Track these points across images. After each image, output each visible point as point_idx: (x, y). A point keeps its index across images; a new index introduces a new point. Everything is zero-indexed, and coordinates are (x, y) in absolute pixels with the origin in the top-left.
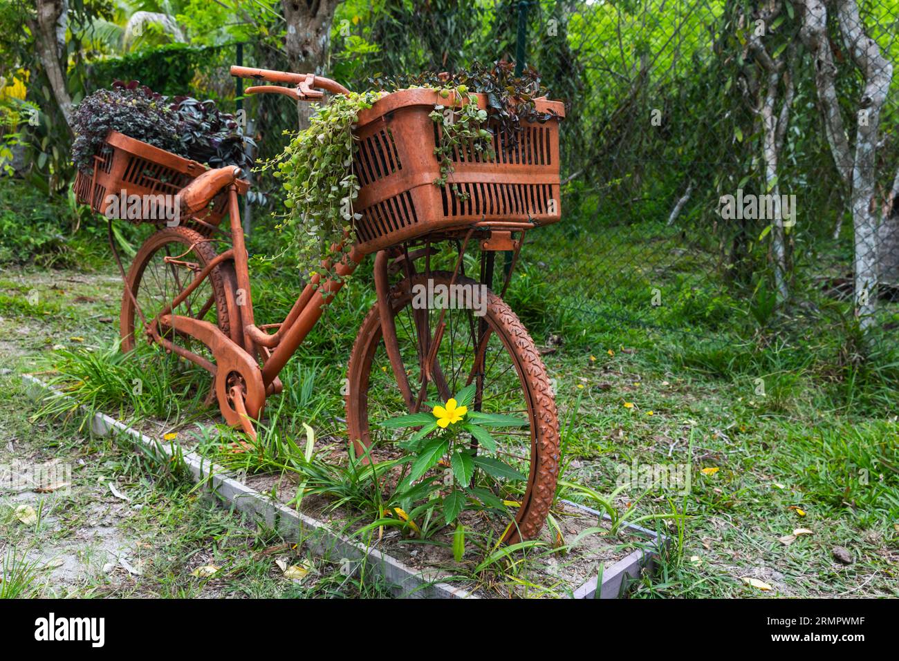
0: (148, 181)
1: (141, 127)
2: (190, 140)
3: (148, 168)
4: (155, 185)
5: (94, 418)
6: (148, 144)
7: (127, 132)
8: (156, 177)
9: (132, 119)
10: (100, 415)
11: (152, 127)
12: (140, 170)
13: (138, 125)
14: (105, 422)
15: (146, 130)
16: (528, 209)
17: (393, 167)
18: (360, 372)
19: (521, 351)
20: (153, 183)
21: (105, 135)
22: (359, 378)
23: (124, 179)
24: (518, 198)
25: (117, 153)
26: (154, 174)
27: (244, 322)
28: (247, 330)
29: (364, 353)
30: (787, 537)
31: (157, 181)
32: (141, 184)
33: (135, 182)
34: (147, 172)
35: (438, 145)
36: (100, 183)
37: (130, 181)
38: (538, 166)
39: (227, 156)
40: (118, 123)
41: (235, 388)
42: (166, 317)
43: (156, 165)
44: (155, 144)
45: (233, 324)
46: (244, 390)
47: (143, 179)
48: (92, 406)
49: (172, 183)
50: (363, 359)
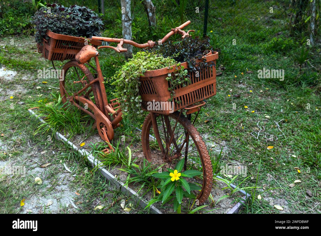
0: (64, 47)
1: (59, 28)
2: (78, 28)
3: (64, 43)
4: (67, 48)
5: (56, 134)
6: (63, 35)
7: (54, 31)
8: (67, 45)
9: (55, 25)
10: (57, 133)
11: (63, 27)
12: (61, 43)
13: (58, 27)
14: (59, 137)
15: (61, 29)
16: (203, 96)
17: (153, 92)
18: (146, 132)
19: (200, 148)
20: (66, 47)
21: (46, 32)
22: (146, 134)
23: (55, 48)
24: (200, 94)
25: (51, 39)
26: (66, 44)
27: (105, 105)
28: (106, 108)
29: (147, 126)
30: (292, 184)
31: (68, 46)
32: (62, 48)
33: (60, 48)
34: (64, 44)
35: (169, 87)
36: (46, 48)
37: (58, 48)
38: (208, 79)
39: (93, 30)
40: (50, 28)
41: (103, 129)
42: (76, 97)
43: (66, 41)
44: (65, 34)
45: (101, 104)
46: (106, 130)
47: (62, 47)
48: (55, 128)
49: (73, 46)
50: (147, 128)
